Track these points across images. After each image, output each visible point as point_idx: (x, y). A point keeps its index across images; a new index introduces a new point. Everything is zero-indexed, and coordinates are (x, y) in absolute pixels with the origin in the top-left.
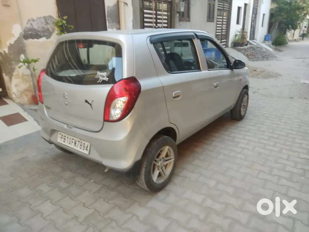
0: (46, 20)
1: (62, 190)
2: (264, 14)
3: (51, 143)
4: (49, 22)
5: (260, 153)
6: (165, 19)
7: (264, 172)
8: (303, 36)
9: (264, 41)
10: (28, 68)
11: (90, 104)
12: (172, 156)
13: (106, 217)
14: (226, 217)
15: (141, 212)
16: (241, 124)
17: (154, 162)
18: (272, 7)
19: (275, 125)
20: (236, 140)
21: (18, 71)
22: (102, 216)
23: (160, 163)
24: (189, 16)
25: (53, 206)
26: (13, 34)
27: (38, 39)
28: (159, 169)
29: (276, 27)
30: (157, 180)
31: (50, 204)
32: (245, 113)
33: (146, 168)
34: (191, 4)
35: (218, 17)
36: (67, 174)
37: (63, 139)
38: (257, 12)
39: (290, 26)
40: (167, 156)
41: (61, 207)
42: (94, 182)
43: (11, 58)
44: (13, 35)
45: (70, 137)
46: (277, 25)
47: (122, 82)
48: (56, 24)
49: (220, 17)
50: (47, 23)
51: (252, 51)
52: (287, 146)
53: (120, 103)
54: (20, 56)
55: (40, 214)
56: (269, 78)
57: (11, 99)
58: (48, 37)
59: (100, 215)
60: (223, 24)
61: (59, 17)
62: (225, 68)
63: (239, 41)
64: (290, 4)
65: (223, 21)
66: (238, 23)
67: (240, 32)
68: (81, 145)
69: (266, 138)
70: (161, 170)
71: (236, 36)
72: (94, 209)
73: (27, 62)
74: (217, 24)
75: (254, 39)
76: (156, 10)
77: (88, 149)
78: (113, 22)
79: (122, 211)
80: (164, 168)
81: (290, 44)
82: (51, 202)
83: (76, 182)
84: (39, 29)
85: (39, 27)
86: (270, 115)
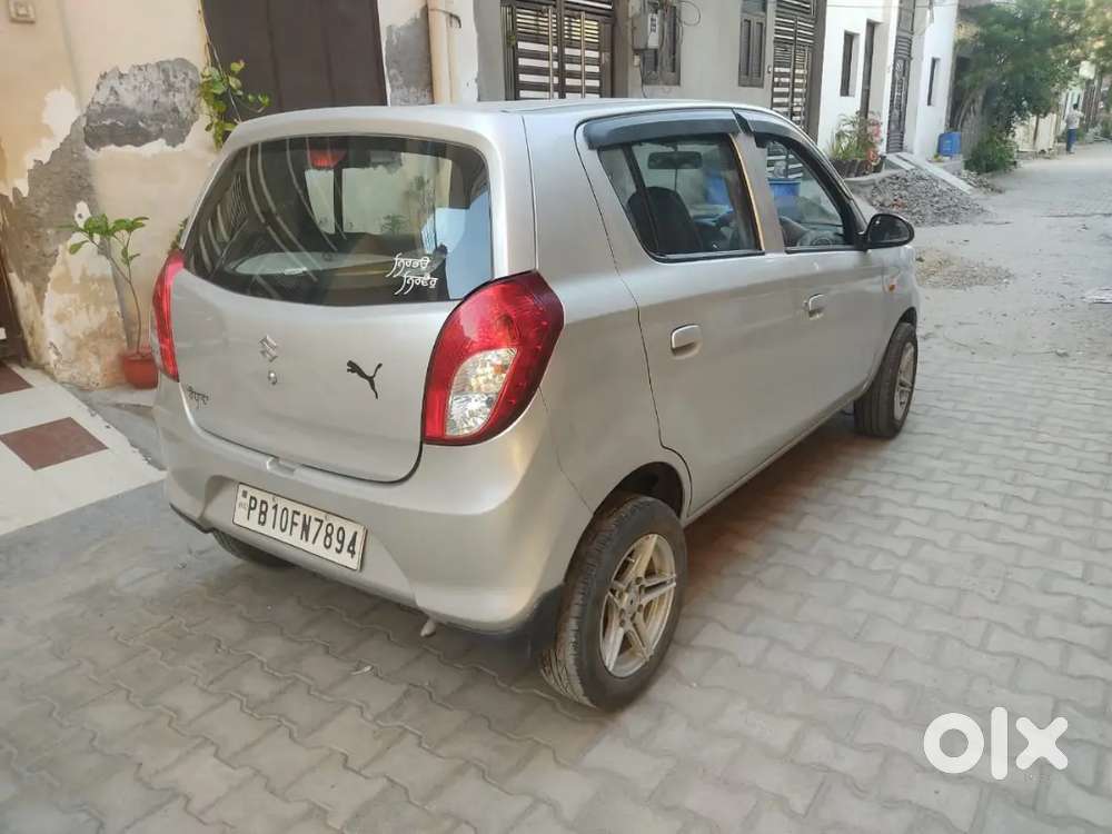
0: (167, 76)
1: (253, 708)
2: (934, 61)
3: (205, 527)
4: (178, 84)
5: (980, 560)
6: (591, 76)
7: (1006, 627)
8: (1069, 138)
9: (936, 156)
10: (104, 250)
11: (371, 380)
12: (669, 572)
13: (433, 807)
14: (891, 804)
15: (567, 788)
16: (893, 452)
17: (610, 593)
18: (961, 37)
19: (1021, 455)
20: (886, 509)
21: (65, 263)
22: (417, 806)
23: (626, 597)
24: (675, 66)
25: (227, 769)
26: (47, 126)
27: (138, 144)
28: (622, 623)
29: (978, 107)
30: (617, 663)
31: (214, 760)
32: (906, 411)
33: (580, 619)
34: (683, 19)
35: (777, 69)
36: (270, 647)
37: (255, 514)
38: (910, 52)
39: (1025, 103)
40: (650, 573)
41: (257, 772)
42: (375, 673)
43: (40, 215)
44: (48, 132)
45: (282, 504)
46: (981, 98)
47: (489, 292)
48: (205, 89)
49: (783, 70)
50: (170, 87)
51: (899, 189)
52: (1071, 527)
53: (486, 372)
54: (75, 208)
55: (180, 802)
56: (970, 285)
57: (41, 368)
58: (176, 138)
59: (410, 802)
60: (794, 95)
61: (214, 64)
62: (836, 243)
63: (853, 156)
64: (1025, 24)
65: (794, 85)
66: (845, 90)
67: (853, 123)
68: (328, 535)
69: (995, 501)
70: (629, 626)
71: (840, 135)
72: (385, 780)
73: (100, 228)
74: (775, 95)
75: (901, 148)
76: (561, 42)
77: (358, 548)
78: (407, 84)
79: (494, 785)
80: (640, 616)
81: (1025, 165)
82: (216, 755)
83: (307, 676)
84: (139, 109)
85: (140, 101)
86: (993, 416)
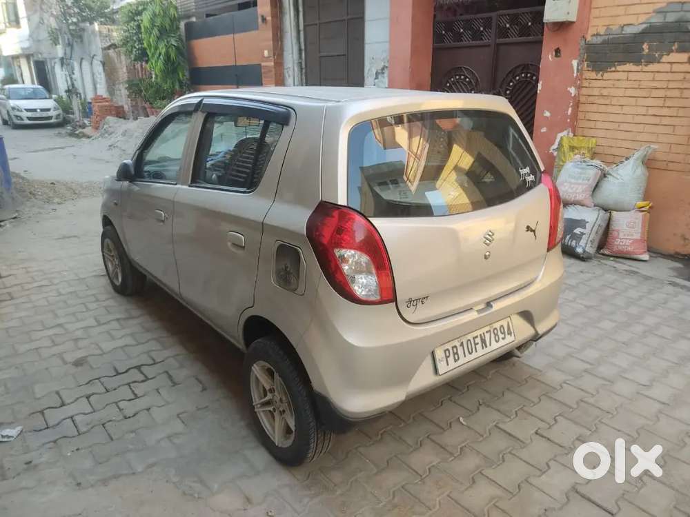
11: (534, 231)
37: (451, 358)
45: (465, 339)
68: (496, 335)
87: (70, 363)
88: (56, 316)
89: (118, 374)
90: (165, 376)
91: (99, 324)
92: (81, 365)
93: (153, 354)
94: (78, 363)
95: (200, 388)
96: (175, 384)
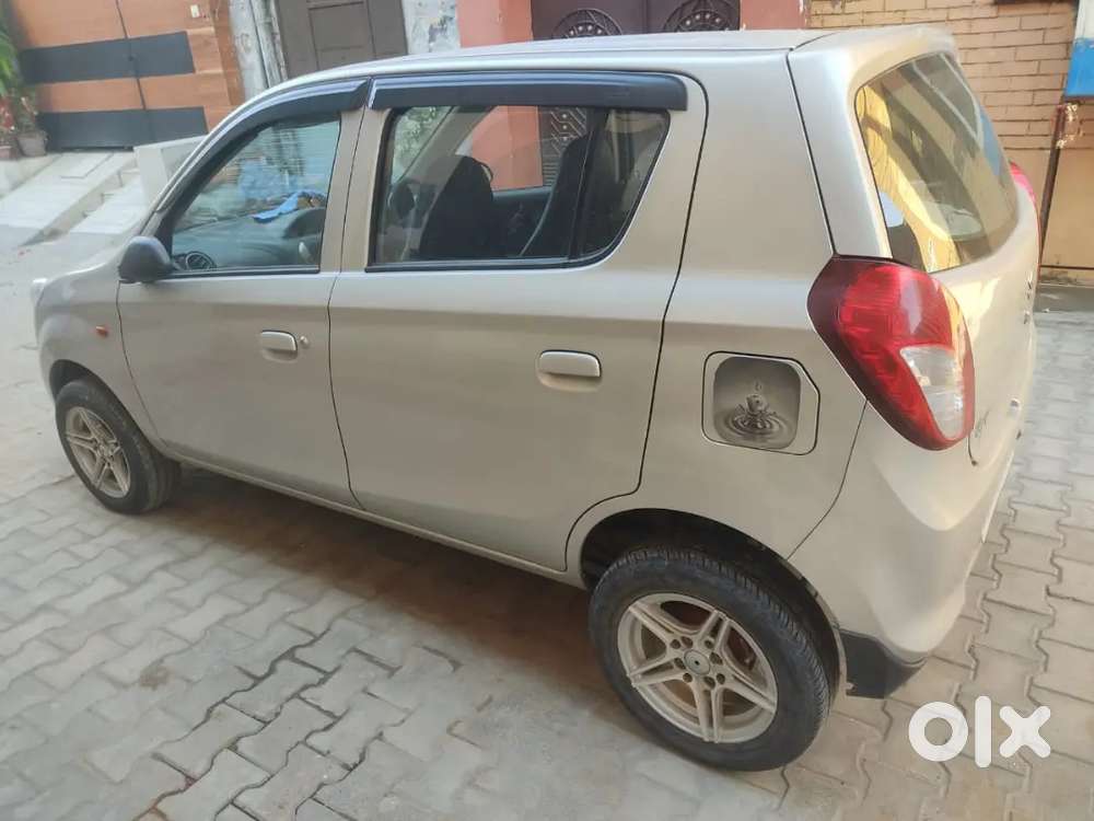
87: (133, 684)
88: (18, 590)
89: (258, 680)
90: (354, 659)
91: (134, 586)
92: (163, 681)
93: (300, 620)
94: (152, 678)
95: (446, 667)
96: (392, 671)
